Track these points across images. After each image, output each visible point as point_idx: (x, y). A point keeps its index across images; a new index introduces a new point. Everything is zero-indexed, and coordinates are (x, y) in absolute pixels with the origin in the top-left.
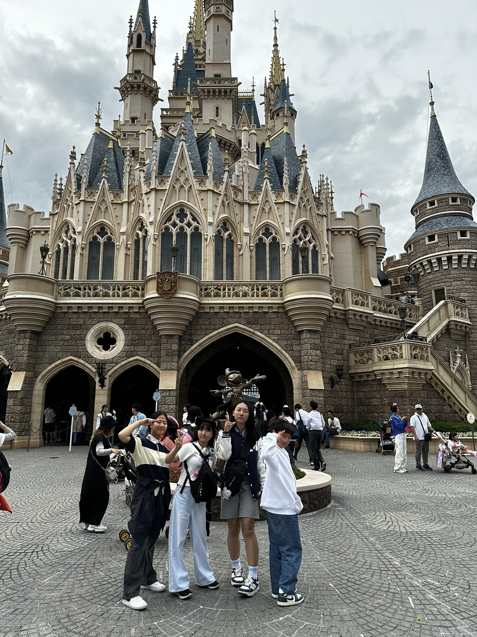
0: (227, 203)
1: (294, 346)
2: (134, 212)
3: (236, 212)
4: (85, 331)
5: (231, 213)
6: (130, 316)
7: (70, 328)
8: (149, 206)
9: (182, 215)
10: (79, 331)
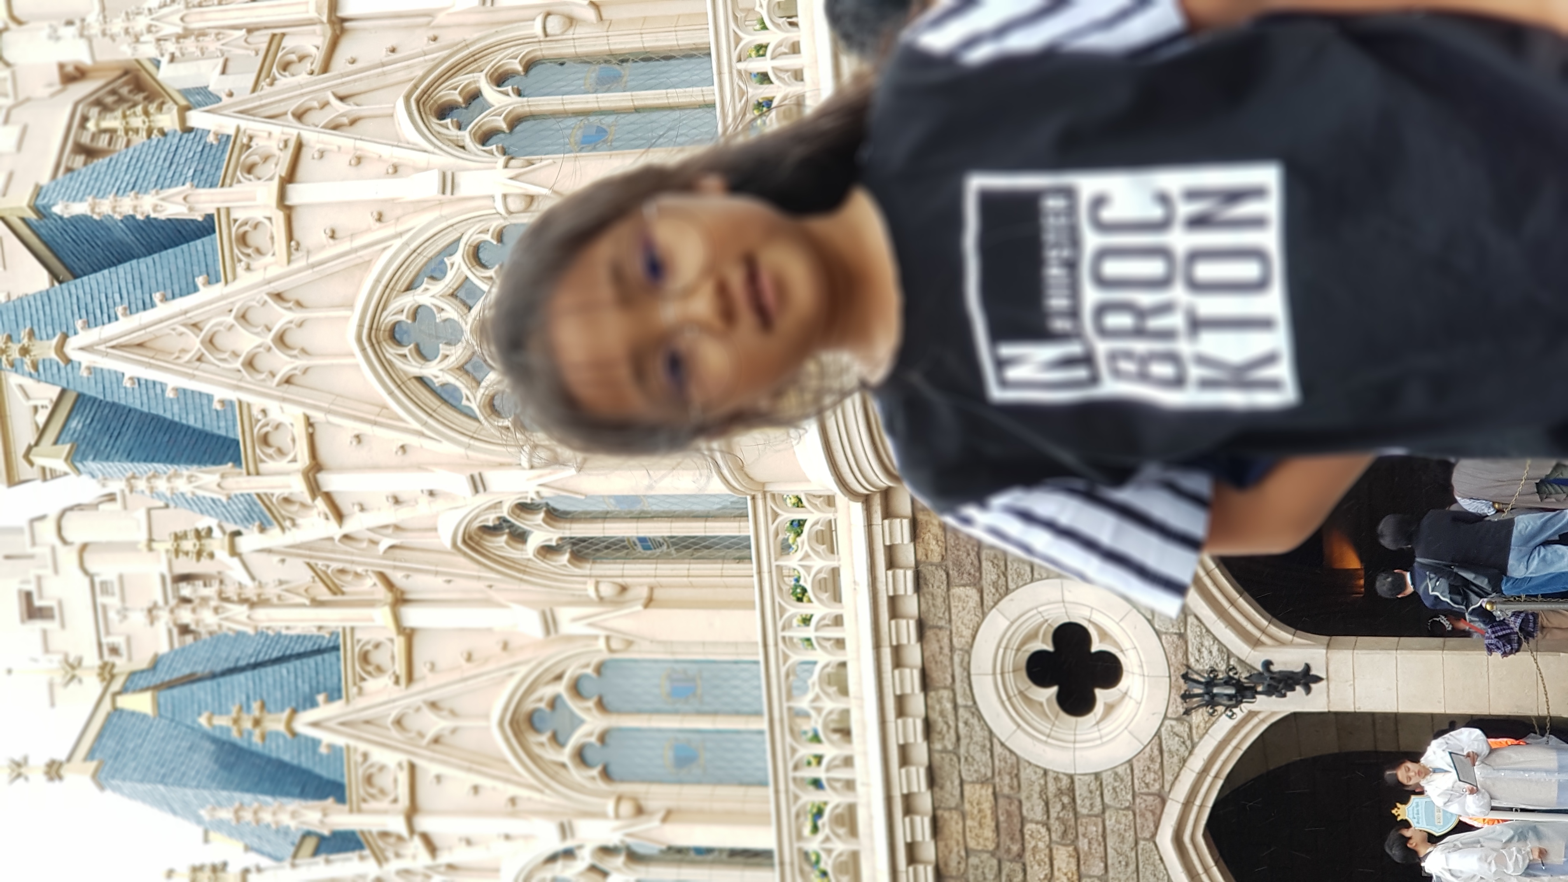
0: (339, 107)
2: (437, 573)
3: (382, 54)
4: (1023, 776)
5: (391, 79)
6: (936, 558)
7: (1015, 848)
8: (397, 501)
10: (1026, 806)
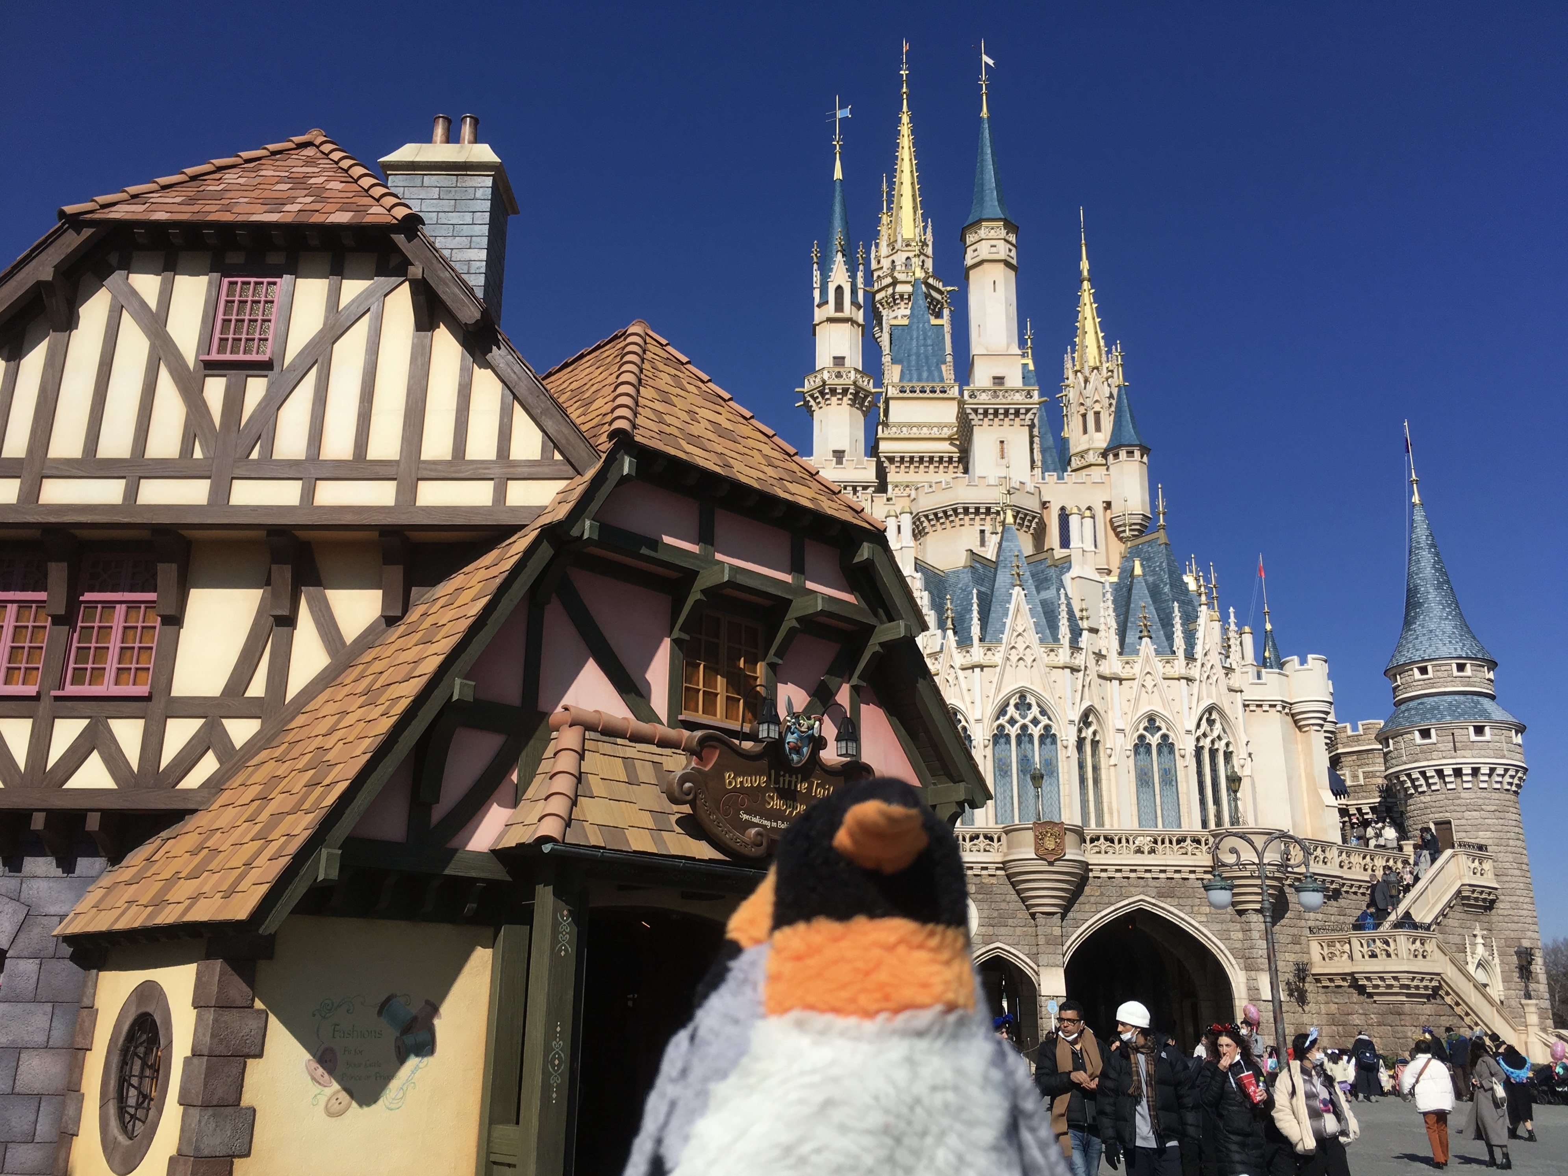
0: (1088, 681)
1: (1232, 933)
3: (1101, 695)
5: (1095, 699)
6: (984, 881)
8: (969, 690)
9: (1023, 705)
